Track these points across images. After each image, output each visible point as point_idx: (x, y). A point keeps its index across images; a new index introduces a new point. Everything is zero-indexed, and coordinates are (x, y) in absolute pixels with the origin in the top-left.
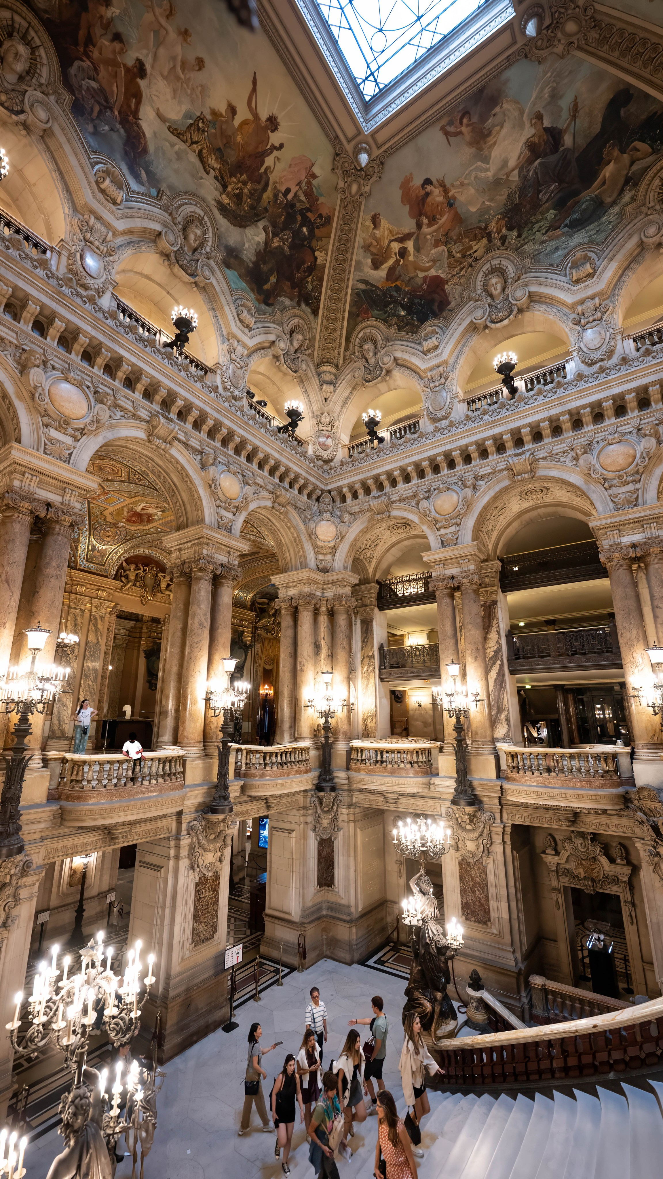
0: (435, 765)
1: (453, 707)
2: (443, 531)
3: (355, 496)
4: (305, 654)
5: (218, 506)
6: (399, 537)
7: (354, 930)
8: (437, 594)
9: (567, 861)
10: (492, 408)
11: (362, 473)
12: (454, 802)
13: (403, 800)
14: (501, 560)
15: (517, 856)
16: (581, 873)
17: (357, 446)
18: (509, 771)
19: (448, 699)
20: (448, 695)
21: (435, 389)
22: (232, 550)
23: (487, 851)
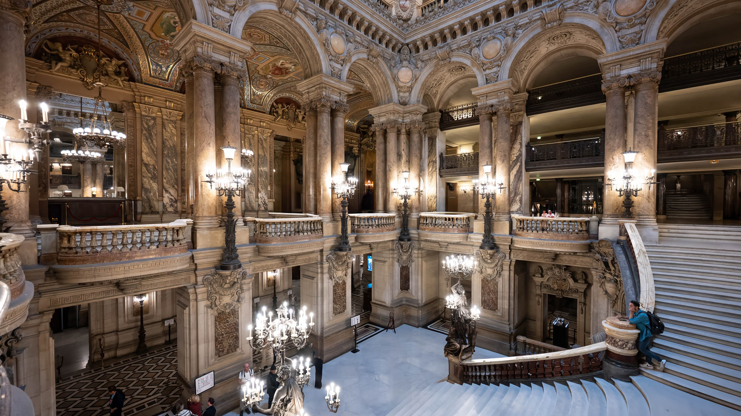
0: (471, 227)
1: (486, 191)
2: (488, 72)
3: (426, 47)
4: (392, 160)
5: (330, 60)
6: (456, 78)
7: (420, 311)
8: (480, 118)
9: (548, 280)
11: (431, 28)
12: (481, 247)
13: (451, 246)
14: (528, 92)
15: (517, 277)
16: (556, 287)
17: (428, 6)
18: (517, 230)
19: (482, 187)
20: (482, 185)
22: (342, 92)
23: (499, 274)
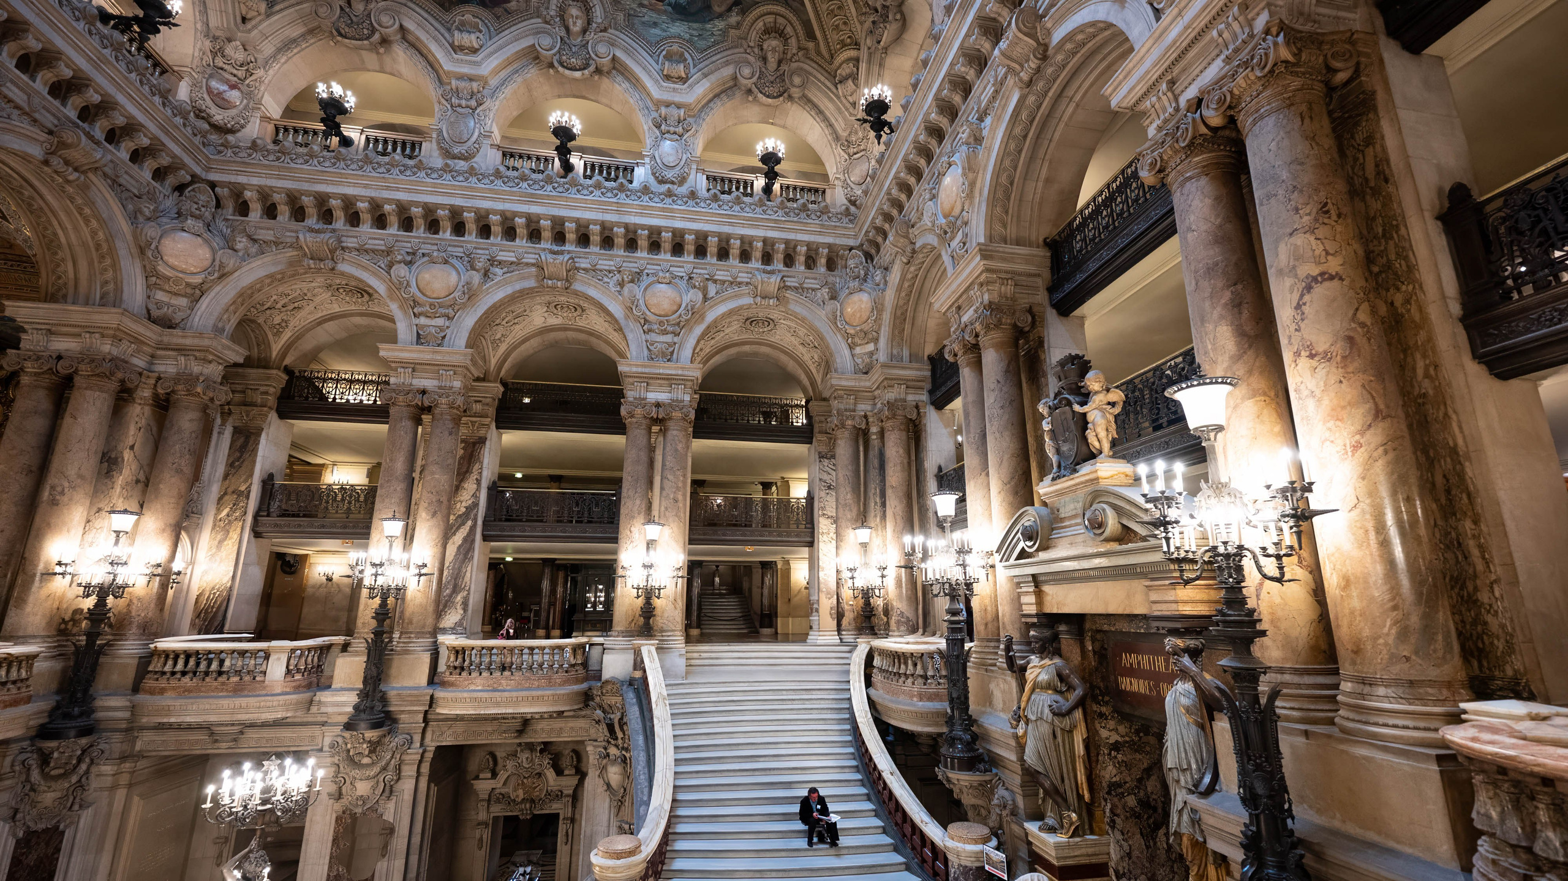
0: (326, 673)
1: (380, 581)
2: (423, 320)
3: (270, 213)
4: (72, 472)
6: (346, 308)
8: (393, 411)
9: (505, 784)
10: (534, 176)
11: (293, 179)
12: (348, 726)
13: (252, 734)
14: (504, 384)
15: (434, 789)
16: (520, 794)
17: (296, 131)
18: (448, 673)
19: (374, 571)
20: (374, 565)
21: (459, 109)
23: (389, 791)
